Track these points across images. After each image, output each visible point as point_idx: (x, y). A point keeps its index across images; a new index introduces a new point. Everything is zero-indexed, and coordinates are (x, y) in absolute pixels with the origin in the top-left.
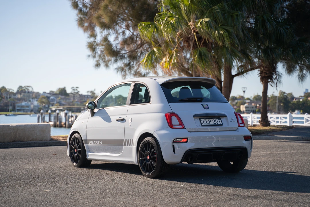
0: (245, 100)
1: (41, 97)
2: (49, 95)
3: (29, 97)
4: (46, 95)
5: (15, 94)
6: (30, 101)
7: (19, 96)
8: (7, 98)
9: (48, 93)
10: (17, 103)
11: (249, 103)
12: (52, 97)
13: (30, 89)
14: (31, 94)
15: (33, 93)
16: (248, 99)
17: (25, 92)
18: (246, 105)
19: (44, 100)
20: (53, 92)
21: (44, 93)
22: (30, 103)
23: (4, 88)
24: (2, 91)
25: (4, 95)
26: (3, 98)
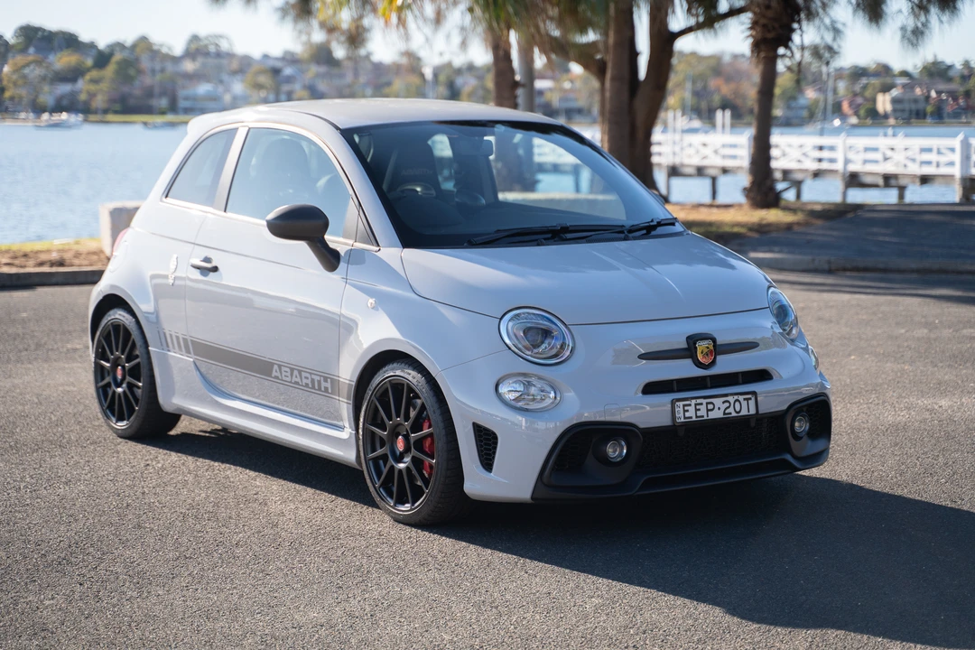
0: (895, 76)
1: (255, 68)
2: (279, 64)
3: (219, 68)
4: (271, 63)
5: (176, 60)
6: (221, 82)
7: (189, 66)
8: (153, 71)
9: (277, 59)
10: (184, 87)
11: (904, 86)
12: (288, 71)
13: (224, 46)
14: (225, 62)
15: (230, 55)
16: (905, 74)
17: (207, 54)
18: (895, 92)
19: (263, 79)
20: (292, 54)
21: (266, 56)
22: (220, 89)
23: (144, 39)
24: (138, 50)
25: (145, 63)
26: (140, 72)
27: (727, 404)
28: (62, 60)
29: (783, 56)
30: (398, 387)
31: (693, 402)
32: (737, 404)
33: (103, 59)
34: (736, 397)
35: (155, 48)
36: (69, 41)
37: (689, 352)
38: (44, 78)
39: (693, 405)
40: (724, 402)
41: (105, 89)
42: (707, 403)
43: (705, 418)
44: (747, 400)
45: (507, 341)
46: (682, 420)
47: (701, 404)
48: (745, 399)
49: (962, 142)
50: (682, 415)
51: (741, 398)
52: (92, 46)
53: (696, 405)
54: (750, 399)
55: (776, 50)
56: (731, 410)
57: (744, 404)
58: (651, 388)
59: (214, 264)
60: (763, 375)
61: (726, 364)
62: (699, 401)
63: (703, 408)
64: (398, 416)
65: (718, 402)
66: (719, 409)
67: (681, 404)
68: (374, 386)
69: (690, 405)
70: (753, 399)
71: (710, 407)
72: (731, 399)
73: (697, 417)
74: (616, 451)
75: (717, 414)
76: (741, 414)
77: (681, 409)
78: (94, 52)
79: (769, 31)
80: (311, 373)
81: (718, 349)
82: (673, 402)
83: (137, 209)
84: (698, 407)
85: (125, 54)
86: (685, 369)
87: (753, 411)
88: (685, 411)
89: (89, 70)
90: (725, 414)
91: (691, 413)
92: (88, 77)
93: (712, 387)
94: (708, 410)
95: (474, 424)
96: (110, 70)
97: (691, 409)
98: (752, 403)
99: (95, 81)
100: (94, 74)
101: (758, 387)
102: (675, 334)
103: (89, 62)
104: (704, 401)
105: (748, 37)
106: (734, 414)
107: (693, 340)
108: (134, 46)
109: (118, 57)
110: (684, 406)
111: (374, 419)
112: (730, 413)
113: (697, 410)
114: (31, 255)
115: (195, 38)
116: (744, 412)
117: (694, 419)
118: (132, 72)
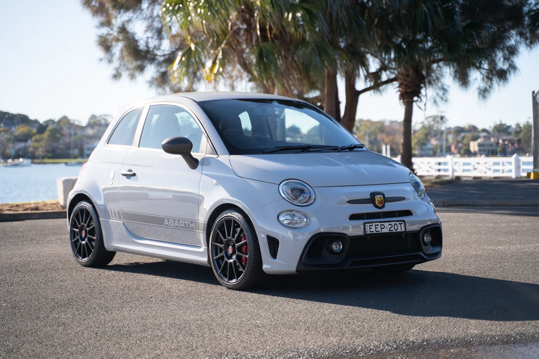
0: (479, 132)
5: (83, 128)
7: (90, 132)
8: (70, 135)
10: (87, 143)
11: (485, 137)
13: (110, 120)
16: (484, 130)
17: (100, 125)
18: (479, 141)
23: (65, 118)
24: (62, 123)
25: (66, 131)
26: (63, 135)
27: (391, 226)
28: (19, 130)
29: (416, 101)
30: (229, 222)
31: (374, 224)
32: (396, 226)
33: (42, 128)
34: (395, 223)
35: (72, 122)
36: (23, 119)
37: (371, 200)
38: (9, 140)
39: (374, 226)
40: (389, 225)
41: (43, 145)
42: (381, 225)
43: (380, 232)
44: (401, 224)
45: (283, 196)
46: (369, 233)
47: (378, 225)
48: (399, 224)
49: (515, 158)
50: (369, 230)
51: (397, 223)
52: (36, 121)
53: (376, 225)
55: (412, 98)
56: (393, 229)
57: (399, 226)
58: (353, 217)
59: (133, 172)
60: (408, 213)
61: (389, 207)
62: (377, 224)
63: (379, 227)
64: (229, 236)
65: (386, 224)
66: (387, 228)
67: (368, 225)
68: (217, 223)
69: (372, 225)
70: (403, 223)
71: (383, 227)
72: (392, 223)
73: (376, 231)
74: (337, 247)
75: (385, 230)
76: (397, 231)
78: (37, 125)
79: (408, 88)
80: (184, 221)
81: (386, 200)
82: (365, 224)
83: (77, 179)
84: (377, 227)
85: (55, 126)
86: (369, 208)
87: (403, 230)
88: (370, 228)
89: (34, 135)
90: (390, 230)
91: (373, 229)
92: (34, 139)
93: (383, 218)
94: (381, 228)
95: (267, 236)
96: (46, 135)
98: (403, 225)
99: (37, 141)
100: (37, 137)
101: (406, 219)
102: (365, 192)
103: (35, 131)
104: (380, 224)
105: (398, 91)
106: (394, 231)
107: (373, 195)
108: (60, 121)
109: (50, 127)
110: (370, 226)
111: (217, 239)
113: (376, 228)
114: (20, 206)
115: (94, 116)
116: (399, 230)
117: (375, 232)
118: (58, 135)
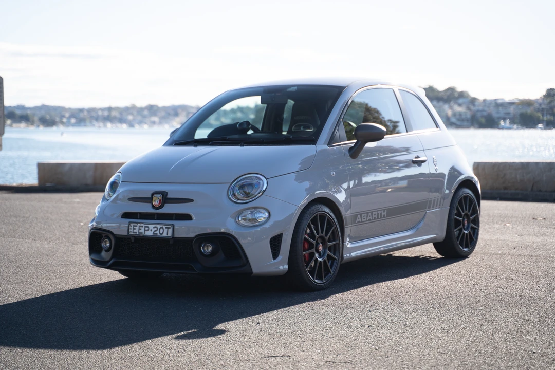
27: (156, 229)
31: (139, 225)
32: (162, 230)
34: (161, 226)
37: (149, 199)
40: (154, 227)
42: (145, 227)
43: (143, 234)
44: (168, 228)
46: (132, 233)
47: (142, 227)
48: (166, 228)
50: (132, 230)
51: (164, 227)
54: (170, 228)
56: (157, 232)
57: (166, 230)
58: (125, 215)
60: (186, 217)
62: (142, 225)
63: (143, 229)
65: (151, 227)
66: (151, 230)
67: (132, 225)
69: (137, 226)
70: (171, 228)
71: (147, 229)
72: (159, 226)
73: (139, 233)
75: (149, 233)
76: (163, 235)
77: (132, 228)
82: (129, 224)
84: (140, 228)
87: (170, 234)
88: (134, 229)
90: (153, 233)
91: (136, 230)
94: (145, 230)
97: (137, 228)
98: (170, 231)
101: (178, 224)
104: (144, 225)
106: (159, 235)
110: (134, 226)
112: (157, 234)
113: (140, 229)
116: (165, 234)
117: (137, 234)
